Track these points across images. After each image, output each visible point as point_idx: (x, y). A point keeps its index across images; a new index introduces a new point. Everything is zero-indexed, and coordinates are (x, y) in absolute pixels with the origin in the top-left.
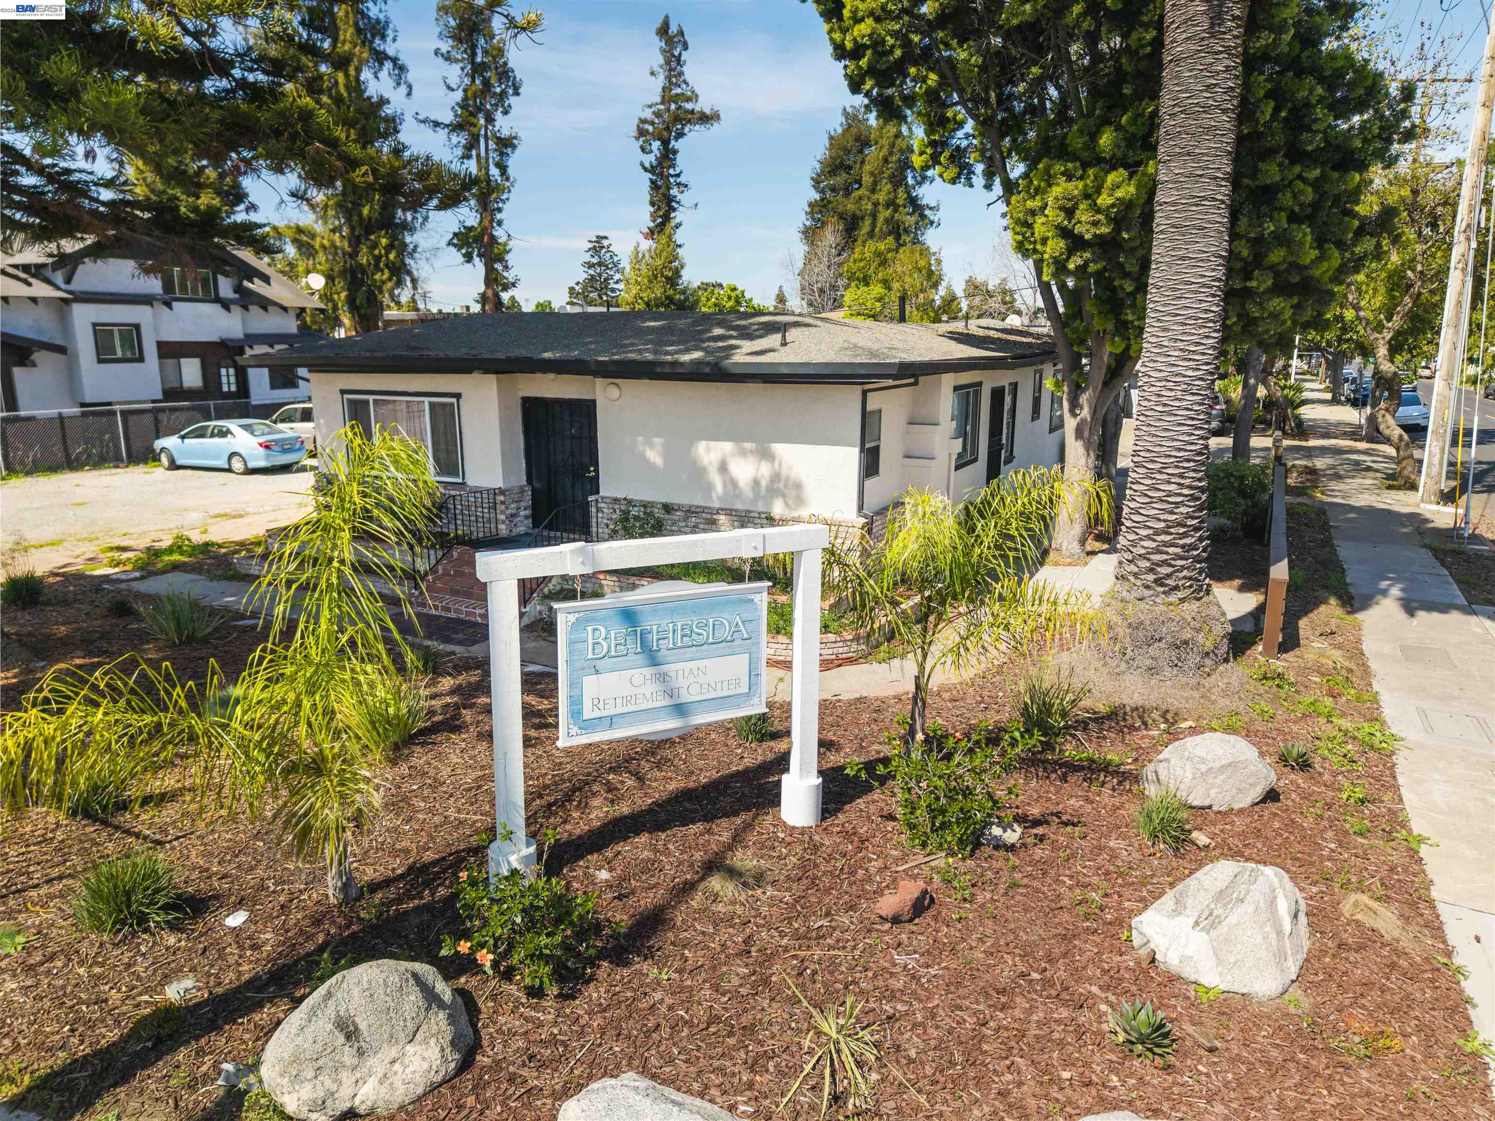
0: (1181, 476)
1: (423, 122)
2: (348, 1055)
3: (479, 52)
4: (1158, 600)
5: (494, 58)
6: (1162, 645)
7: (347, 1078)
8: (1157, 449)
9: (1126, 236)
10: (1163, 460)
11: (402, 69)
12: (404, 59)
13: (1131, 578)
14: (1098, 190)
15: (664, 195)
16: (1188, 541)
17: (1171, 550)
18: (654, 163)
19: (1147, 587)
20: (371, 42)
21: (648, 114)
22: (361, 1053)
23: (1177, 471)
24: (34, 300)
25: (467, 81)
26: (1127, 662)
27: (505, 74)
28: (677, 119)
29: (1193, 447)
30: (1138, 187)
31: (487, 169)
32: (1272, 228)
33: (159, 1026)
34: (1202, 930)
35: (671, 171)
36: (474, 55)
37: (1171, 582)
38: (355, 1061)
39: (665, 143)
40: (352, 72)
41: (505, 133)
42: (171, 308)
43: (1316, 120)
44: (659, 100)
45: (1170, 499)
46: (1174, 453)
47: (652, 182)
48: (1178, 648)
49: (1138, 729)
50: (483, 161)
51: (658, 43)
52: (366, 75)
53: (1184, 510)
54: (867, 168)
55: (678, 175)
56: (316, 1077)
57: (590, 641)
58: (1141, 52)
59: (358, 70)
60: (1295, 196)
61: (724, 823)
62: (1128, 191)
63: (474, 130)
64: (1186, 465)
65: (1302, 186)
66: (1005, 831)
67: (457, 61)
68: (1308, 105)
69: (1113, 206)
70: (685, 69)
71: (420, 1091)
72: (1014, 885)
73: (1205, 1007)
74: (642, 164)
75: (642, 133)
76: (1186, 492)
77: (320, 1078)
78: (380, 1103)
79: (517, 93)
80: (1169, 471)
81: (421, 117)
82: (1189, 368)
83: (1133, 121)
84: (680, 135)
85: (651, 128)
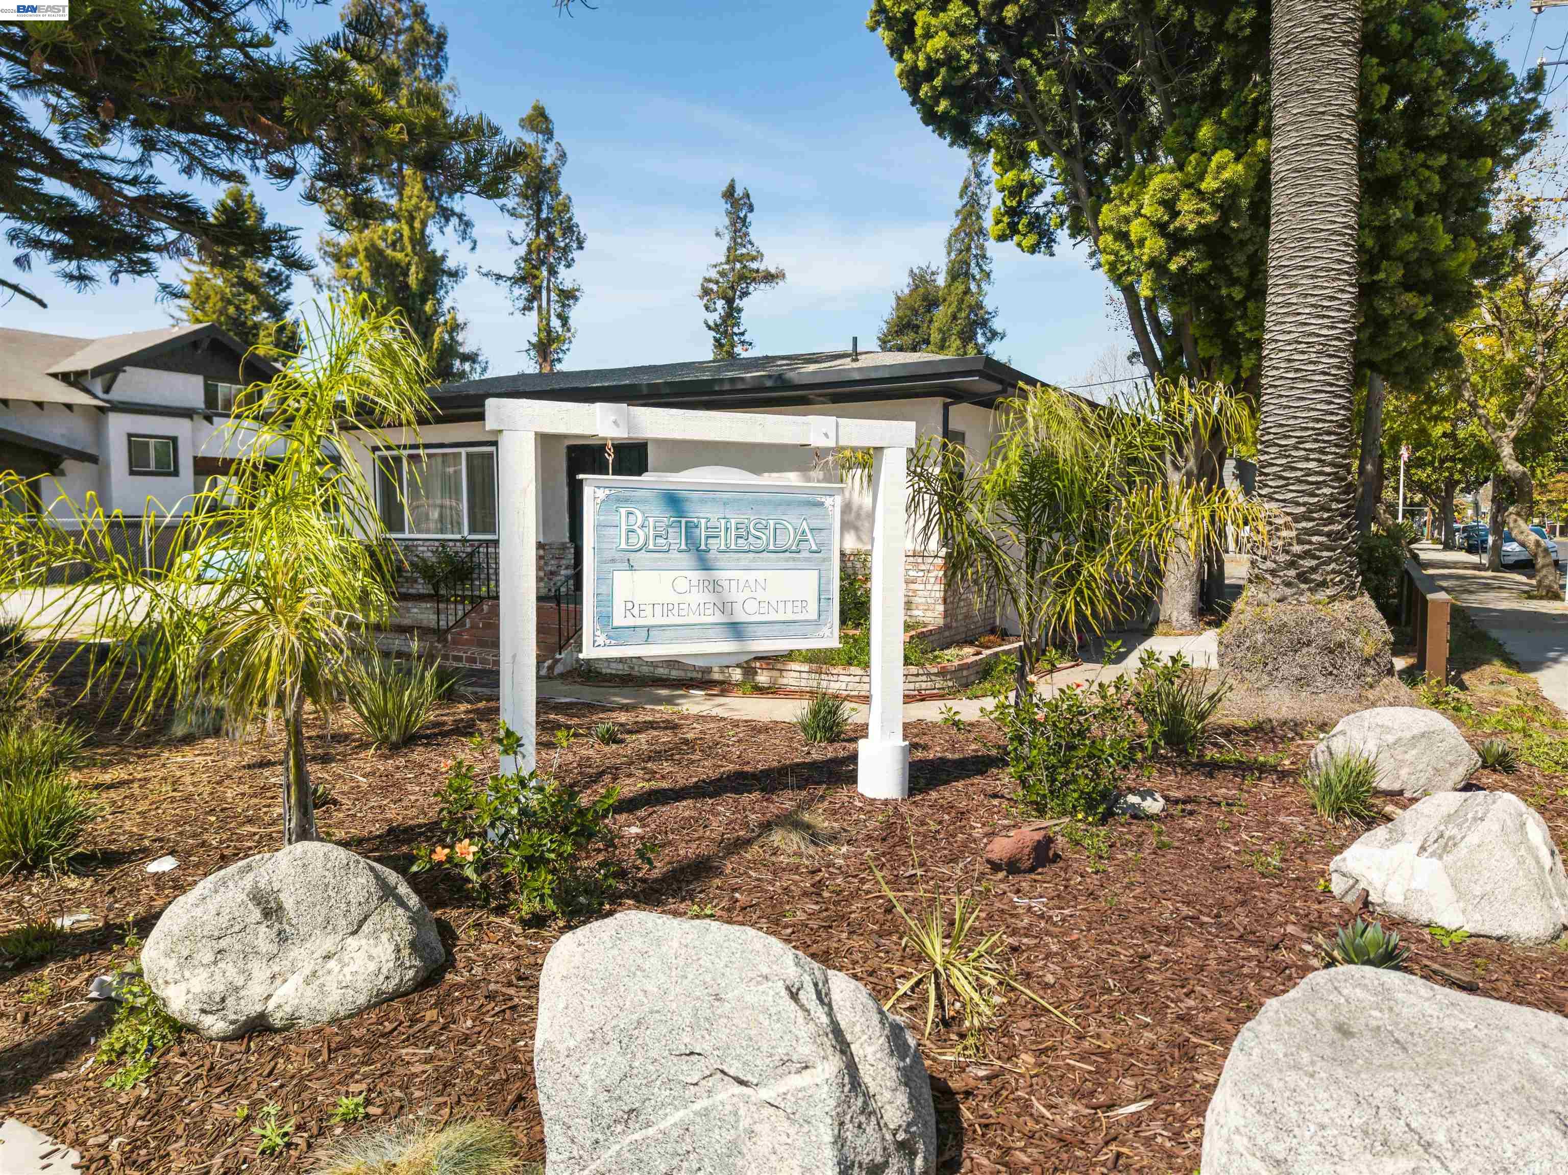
0: (1322, 451)
1: (486, 275)
2: (263, 938)
3: (545, 207)
4: (1302, 599)
5: (559, 213)
6: (1312, 650)
7: (260, 971)
8: (1291, 422)
9: (1234, 225)
10: (1298, 434)
11: (468, 224)
12: (470, 215)
13: (1270, 578)
14: (1201, 177)
15: (728, 352)
16: (1336, 527)
17: (1314, 539)
18: (719, 321)
19: (1288, 585)
20: (438, 199)
21: (713, 274)
22: (282, 938)
23: (1316, 446)
24: (69, 407)
25: (532, 235)
26: (1270, 674)
27: (569, 229)
28: (742, 278)
29: (1334, 418)
30: (1248, 166)
31: (549, 320)
32: (1399, 215)
33: (28, 943)
34: (1432, 855)
35: (736, 330)
36: (539, 210)
37: (1317, 577)
38: (274, 948)
39: (730, 301)
40: (417, 224)
41: (568, 285)
42: (211, 422)
43: (1439, 102)
44: (723, 259)
45: (1310, 479)
46: (1311, 425)
47: (716, 340)
48: (1331, 652)
49: (1293, 739)
50: (544, 312)
51: (725, 206)
52: (432, 229)
53: (1327, 491)
54: (936, 325)
55: (743, 334)
56: (215, 963)
57: (624, 527)
58: (1240, 35)
59: (424, 224)
60: (1420, 184)
61: (790, 793)
62: (1235, 171)
63: (537, 282)
64: (1326, 438)
65: (1427, 173)
66: (1144, 799)
67: (522, 216)
68: (1428, 89)
69: (1218, 190)
70: (750, 230)
71: (362, 1000)
72: (1162, 846)
73: (1449, 950)
74: (706, 323)
75: (706, 292)
76: (1328, 469)
77: (221, 965)
78: (304, 1011)
79: (581, 247)
80: (1307, 446)
81: (484, 271)
82: (1322, 326)
83: (1234, 114)
84: (745, 294)
85: (715, 287)
